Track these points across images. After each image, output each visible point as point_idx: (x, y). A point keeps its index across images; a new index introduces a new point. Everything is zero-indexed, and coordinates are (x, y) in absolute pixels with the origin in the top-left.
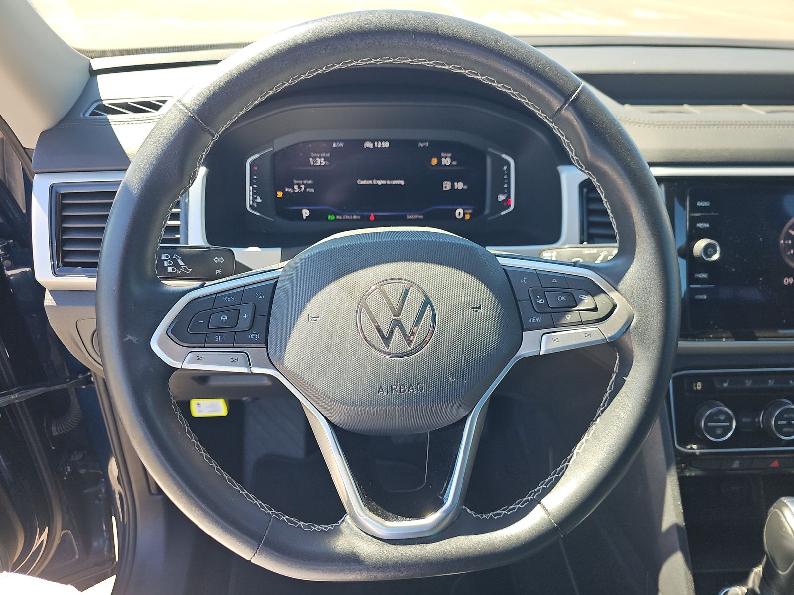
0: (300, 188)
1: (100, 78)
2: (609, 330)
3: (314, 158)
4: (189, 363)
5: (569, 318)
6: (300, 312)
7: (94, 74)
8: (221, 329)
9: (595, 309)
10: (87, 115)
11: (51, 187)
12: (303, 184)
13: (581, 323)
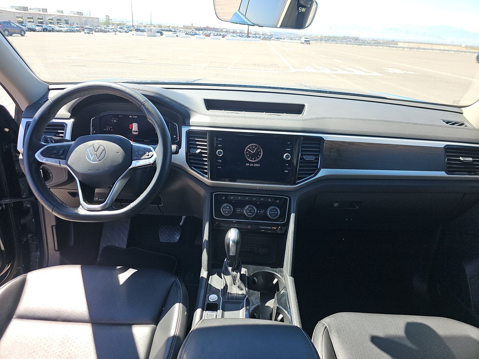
0: (108, 129)
1: (51, 91)
2: (151, 161)
3: (113, 120)
4: (44, 161)
5: (142, 158)
6: (73, 151)
7: (49, 90)
8: (54, 154)
9: (148, 155)
10: (42, 102)
11: (27, 122)
12: (109, 128)
13: (145, 159)
